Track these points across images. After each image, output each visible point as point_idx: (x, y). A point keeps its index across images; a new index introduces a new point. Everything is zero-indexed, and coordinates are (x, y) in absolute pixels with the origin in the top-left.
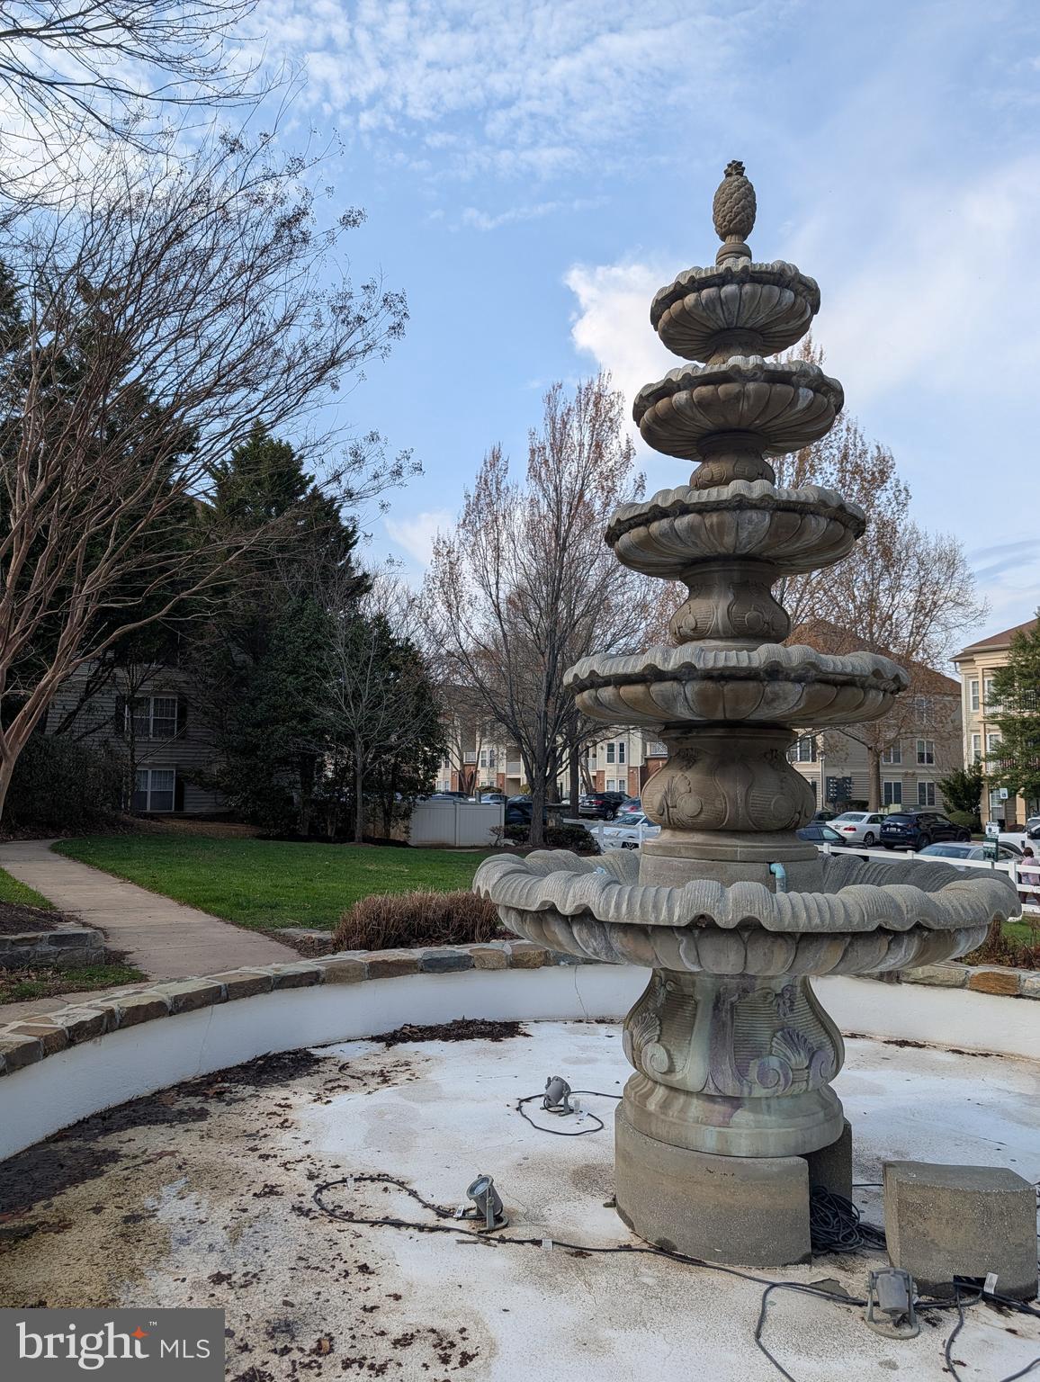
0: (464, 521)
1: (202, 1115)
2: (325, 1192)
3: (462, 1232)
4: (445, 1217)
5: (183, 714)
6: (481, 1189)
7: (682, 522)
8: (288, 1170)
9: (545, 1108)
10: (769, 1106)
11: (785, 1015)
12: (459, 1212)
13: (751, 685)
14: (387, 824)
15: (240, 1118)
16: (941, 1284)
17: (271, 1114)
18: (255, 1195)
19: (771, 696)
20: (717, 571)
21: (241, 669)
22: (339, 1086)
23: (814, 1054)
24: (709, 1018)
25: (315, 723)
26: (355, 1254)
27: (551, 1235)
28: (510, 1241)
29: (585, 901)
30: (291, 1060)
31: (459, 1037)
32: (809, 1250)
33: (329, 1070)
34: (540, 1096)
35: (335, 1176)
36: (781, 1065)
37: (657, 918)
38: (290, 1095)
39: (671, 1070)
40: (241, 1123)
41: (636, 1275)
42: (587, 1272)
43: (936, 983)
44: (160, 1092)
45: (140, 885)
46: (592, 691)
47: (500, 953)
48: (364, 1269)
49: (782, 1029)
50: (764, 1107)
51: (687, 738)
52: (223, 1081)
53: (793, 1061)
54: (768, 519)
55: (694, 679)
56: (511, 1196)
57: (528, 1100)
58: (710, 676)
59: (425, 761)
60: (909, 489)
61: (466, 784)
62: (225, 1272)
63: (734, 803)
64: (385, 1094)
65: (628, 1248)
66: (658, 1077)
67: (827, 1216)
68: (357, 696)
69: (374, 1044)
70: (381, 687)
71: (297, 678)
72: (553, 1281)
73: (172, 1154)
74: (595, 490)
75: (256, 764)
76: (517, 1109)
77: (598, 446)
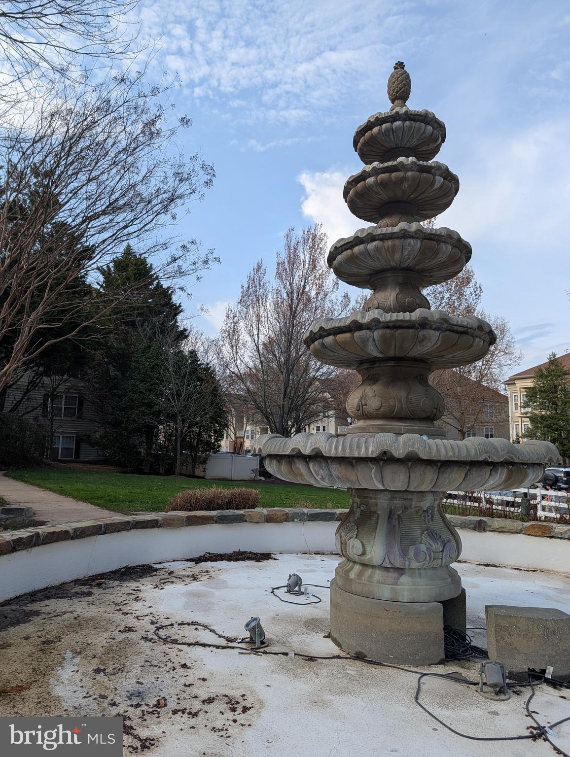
0: (241, 300)
1: (89, 594)
2: (161, 630)
3: (241, 648)
4: (232, 641)
5: (81, 404)
6: (253, 624)
7: (371, 246)
8: (139, 620)
9: (288, 592)
10: (420, 574)
11: (429, 522)
12: (240, 639)
13: (411, 331)
14: (194, 466)
15: (111, 596)
16: (520, 673)
17: (129, 594)
18: (120, 631)
19: (422, 337)
20: (389, 277)
21: (114, 379)
22: (168, 582)
23: (445, 544)
24: (386, 524)
25: (156, 408)
26: (179, 659)
27: (292, 650)
28: (270, 653)
29: (317, 446)
30: (141, 569)
31: (237, 560)
32: (443, 657)
33: (163, 575)
34: (284, 587)
35: (168, 622)
36: (428, 549)
37: (359, 453)
38: (140, 585)
39: (364, 553)
40: (112, 598)
41: (343, 670)
42: (315, 668)
43: (506, 530)
44: (64, 583)
45: (54, 491)
46: (320, 340)
47: (261, 514)
48: (184, 666)
49: (427, 530)
50: (418, 575)
51: (373, 368)
52: (101, 579)
53: (434, 547)
54: (419, 243)
55: (378, 328)
56: (270, 631)
57: (278, 588)
58: (388, 326)
59: (216, 432)
60: (482, 287)
61: (238, 448)
62: (102, 667)
63: (400, 401)
64: (195, 586)
65: (339, 657)
66: (357, 558)
67: (453, 642)
68: (179, 394)
69: (188, 562)
70: (192, 389)
71: (145, 384)
72: (296, 672)
73: (71, 612)
74: (311, 285)
75: (121, 432)
76: (272, 592)
77: (314, 262)
